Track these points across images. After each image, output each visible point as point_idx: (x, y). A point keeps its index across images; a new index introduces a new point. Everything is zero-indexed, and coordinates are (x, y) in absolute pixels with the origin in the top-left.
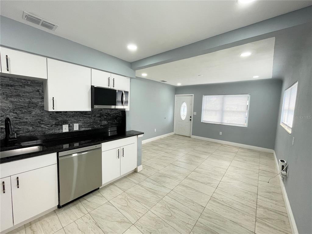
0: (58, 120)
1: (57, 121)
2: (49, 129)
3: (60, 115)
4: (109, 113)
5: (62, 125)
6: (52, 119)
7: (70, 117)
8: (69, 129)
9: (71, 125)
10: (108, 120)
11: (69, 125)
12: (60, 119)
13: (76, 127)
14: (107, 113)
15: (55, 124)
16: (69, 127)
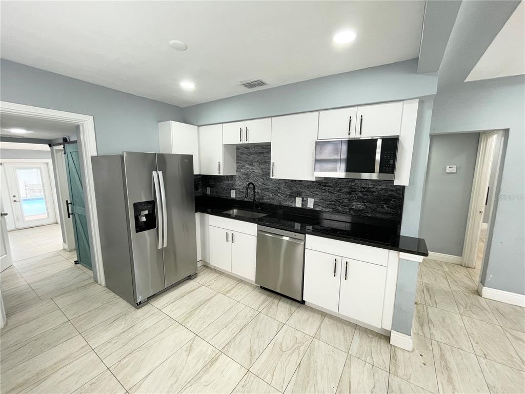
0: (292, 190)
1: (292, 192)
2: (284, 200)
3: (295, 185)
4: (368, 188)
5: (295, 197)
6: (287, 188)
7: (304, 187)
8: (302, 204)
9: (305, 199)
10: (367, 202)
11: (303, 199)
12: (294, 189)
13: (310, 204)
14: (363, 188)
15: (290, 195)
16: (302, 201)
